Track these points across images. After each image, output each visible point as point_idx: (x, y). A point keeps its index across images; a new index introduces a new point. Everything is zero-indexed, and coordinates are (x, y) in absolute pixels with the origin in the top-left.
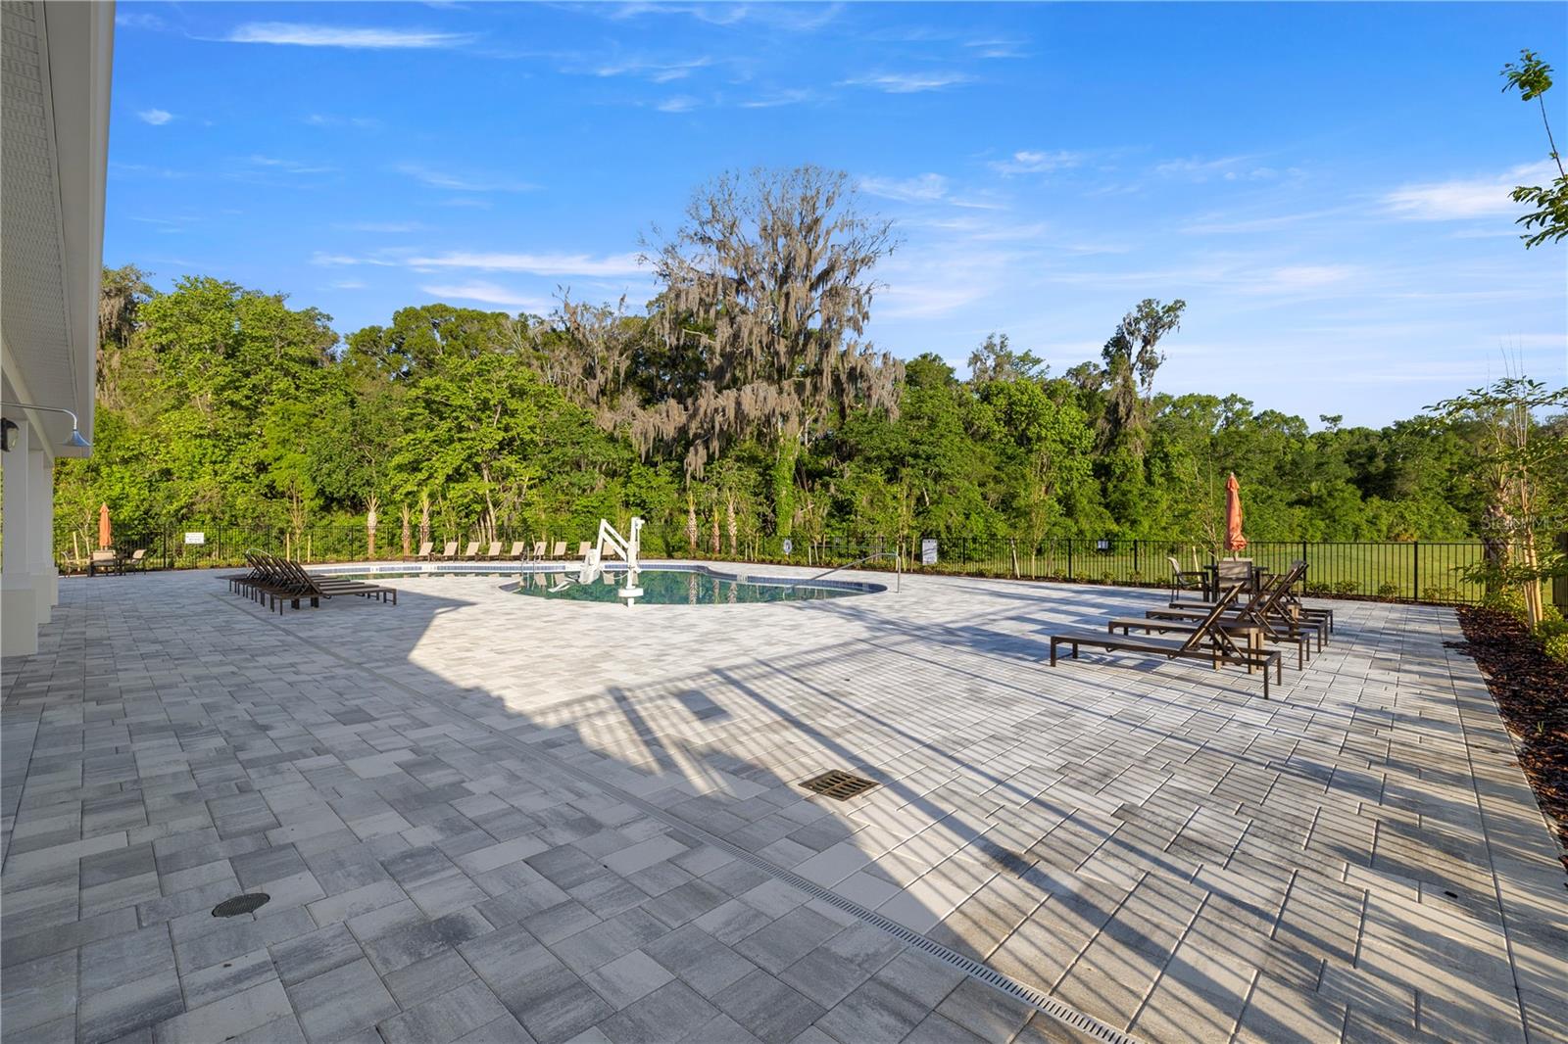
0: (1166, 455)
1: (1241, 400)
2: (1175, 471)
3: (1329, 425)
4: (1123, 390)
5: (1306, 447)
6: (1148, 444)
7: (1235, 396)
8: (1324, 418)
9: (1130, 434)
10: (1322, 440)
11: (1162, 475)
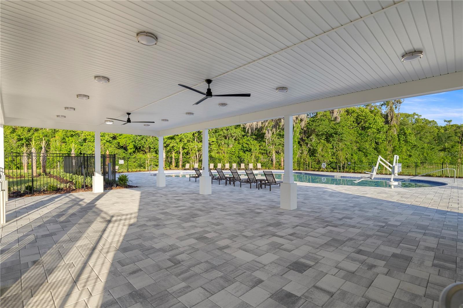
0: (405, 134)
1: (417, 115)
2: (408, 139)
3: (447, 123)
4: (390, 111)
5: (440, 131)
6: (399, 130)
7: (415, 113)
8: (445, 121)
9: (392, 126)
10: (445, 129)
11: (403, 141)
